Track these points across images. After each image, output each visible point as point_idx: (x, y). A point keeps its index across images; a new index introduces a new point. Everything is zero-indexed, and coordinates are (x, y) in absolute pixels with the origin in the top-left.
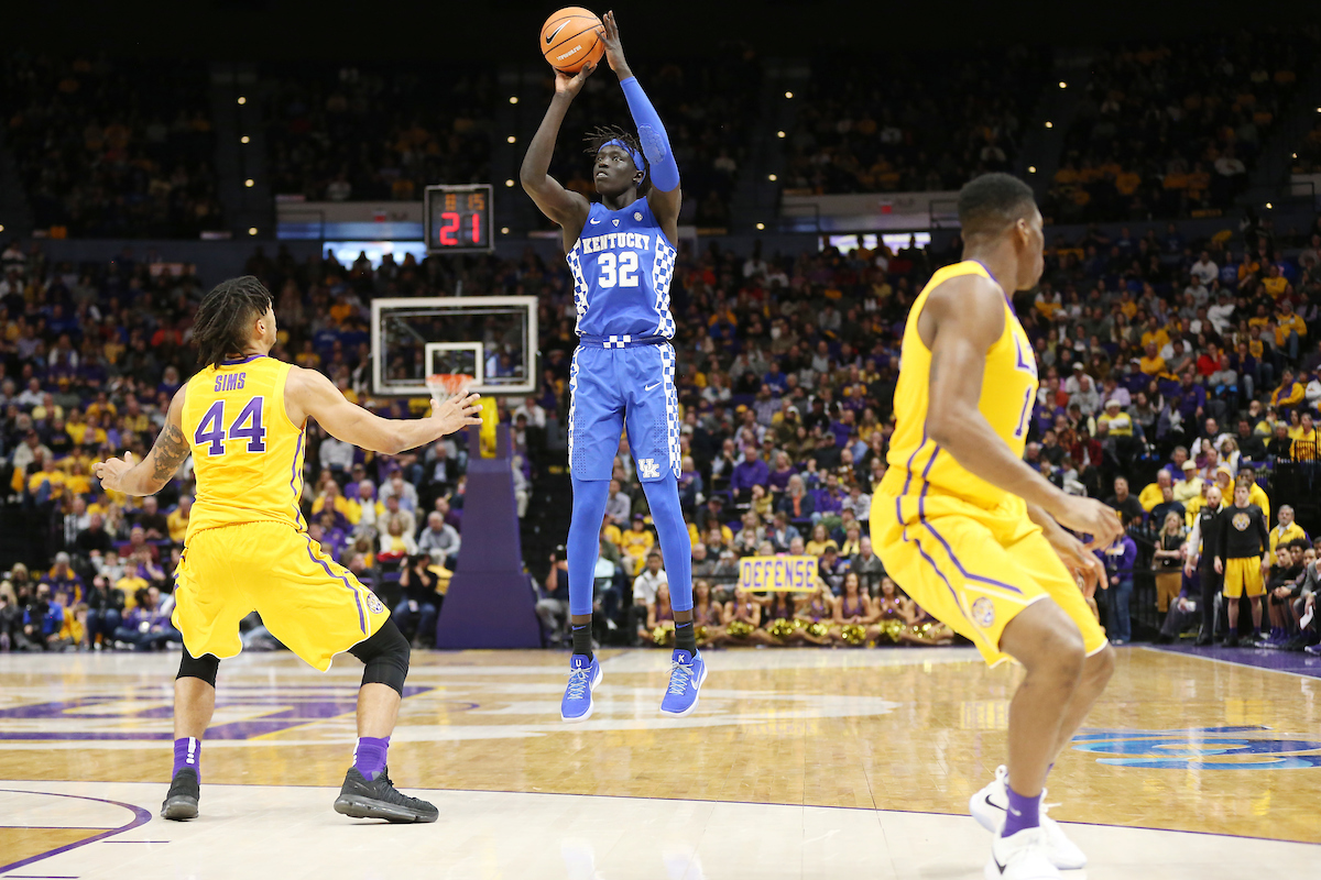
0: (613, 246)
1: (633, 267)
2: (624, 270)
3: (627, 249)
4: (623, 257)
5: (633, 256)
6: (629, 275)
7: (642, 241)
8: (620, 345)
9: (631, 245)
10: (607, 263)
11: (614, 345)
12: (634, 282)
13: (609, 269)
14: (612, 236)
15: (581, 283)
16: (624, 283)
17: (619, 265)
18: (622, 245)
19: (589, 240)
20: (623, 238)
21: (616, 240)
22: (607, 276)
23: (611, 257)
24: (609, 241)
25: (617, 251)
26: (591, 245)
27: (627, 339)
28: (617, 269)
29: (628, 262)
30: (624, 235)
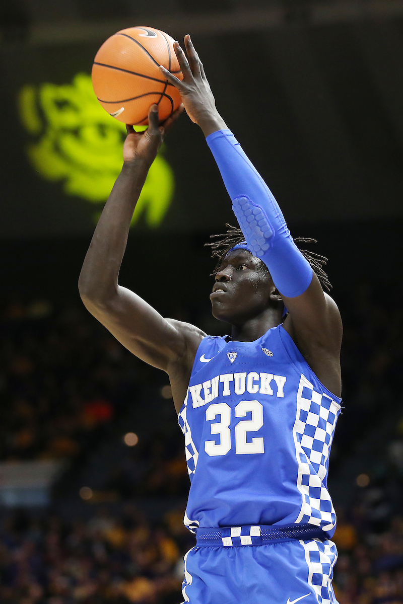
0: (227, 392)
1: (256, 424)
2: (242, 428)
3: (247, 397)
4: (242, 409)
5: (256, 408)
6: (250, 437)
7: (273, 385)
8: (246, 540)
9: (253, 390)
10: (218, 419)
11: (237, 541)
12: (257, 446)
13: (221, 429)
14: (226, 378)
15: (192, 453)
16: (243, 448)
17: (235, 421)
18: (239, 391)
19: (199, 387)
20: (242, 381)
21: (232, 384)
22: (217, 439)
23: (223, 409)
24: (221, 385)
25: (232, 400)
26: (202, 395)
27: (256, 531)
28: (232, 428)
29: (249, 416)
30: (244, 375)
